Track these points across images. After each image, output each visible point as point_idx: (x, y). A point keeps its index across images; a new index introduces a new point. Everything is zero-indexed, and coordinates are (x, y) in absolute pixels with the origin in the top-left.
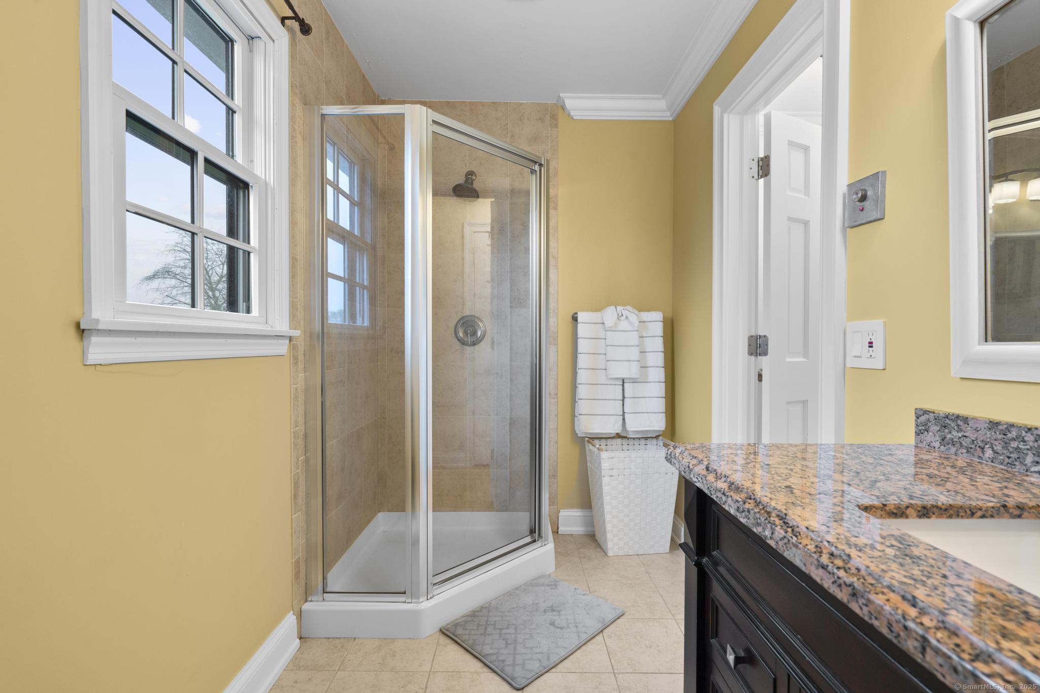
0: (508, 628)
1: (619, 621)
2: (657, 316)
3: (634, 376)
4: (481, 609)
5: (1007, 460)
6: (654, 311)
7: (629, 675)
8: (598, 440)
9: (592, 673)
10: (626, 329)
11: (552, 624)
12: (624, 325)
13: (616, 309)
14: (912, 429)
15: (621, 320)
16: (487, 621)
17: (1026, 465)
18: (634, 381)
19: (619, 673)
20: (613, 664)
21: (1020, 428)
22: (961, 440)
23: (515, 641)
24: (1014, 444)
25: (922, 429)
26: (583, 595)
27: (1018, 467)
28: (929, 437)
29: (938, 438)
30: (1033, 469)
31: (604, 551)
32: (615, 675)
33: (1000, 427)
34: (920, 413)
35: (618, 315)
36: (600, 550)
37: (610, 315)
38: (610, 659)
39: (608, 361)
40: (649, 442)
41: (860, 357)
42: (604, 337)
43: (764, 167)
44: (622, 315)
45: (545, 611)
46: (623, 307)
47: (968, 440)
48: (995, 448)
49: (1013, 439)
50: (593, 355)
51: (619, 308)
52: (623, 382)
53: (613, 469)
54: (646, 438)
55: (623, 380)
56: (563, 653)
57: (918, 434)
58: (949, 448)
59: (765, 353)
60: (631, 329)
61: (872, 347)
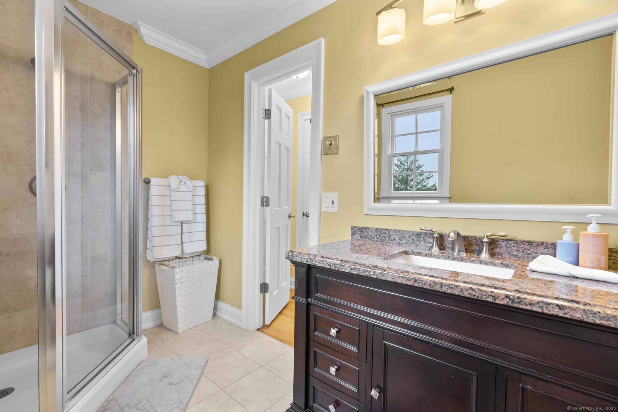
0: (140, 402)
1: (208, 364)
2: (202, 183)
3: (190, 219)
4: (109, 402)
5: (381, 240)
6: (200, 180)
7: (230, 386)
8: (168, 261)
9: (210, 396)
10: (185, 191)
11: (171, 384)
12: (183, 188)
13: (178, 178)
14: (350, 233)
15: (180, 185)
16: (120, 407)
17: (386, 241)
18: (189, 222)
19: (225, 388)
20: (219, 386)
21: (384, 230)
22: (367, 236)
23: (152, 406)
24: (383, 235)
25: (353, 234)
26: (180, 359)
27: (384, 242)
28: (356, 236)
29: (359, 236)
30: (388, 242)
31: (174, 332)
32: (223, 390)
33: (379, 230)
34: (353, 228)
35: (180, 181)
36: (172, 332)
37: (174, 181)
38: (216, 384)
39: (172, 210)
40: (195, 258)
41: (328, 207)
42: (170, 195)
43: (268, 114)
44: (182, 181)
45: (160, 380)
46: (183, 177)
47: (369, 235)
48: (377, 237)
49: (383, 233)
50: (162, 207)
51: (180, 177)
52: (182, 224)
53: (182, 278)
54: (193, 257)
55: (182, 222)
56: (188, 396)
57: (352, 235)
58: (363, 239)
59: (268, 206)
60: (187, 190)
61: (333, 203)
